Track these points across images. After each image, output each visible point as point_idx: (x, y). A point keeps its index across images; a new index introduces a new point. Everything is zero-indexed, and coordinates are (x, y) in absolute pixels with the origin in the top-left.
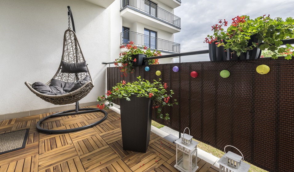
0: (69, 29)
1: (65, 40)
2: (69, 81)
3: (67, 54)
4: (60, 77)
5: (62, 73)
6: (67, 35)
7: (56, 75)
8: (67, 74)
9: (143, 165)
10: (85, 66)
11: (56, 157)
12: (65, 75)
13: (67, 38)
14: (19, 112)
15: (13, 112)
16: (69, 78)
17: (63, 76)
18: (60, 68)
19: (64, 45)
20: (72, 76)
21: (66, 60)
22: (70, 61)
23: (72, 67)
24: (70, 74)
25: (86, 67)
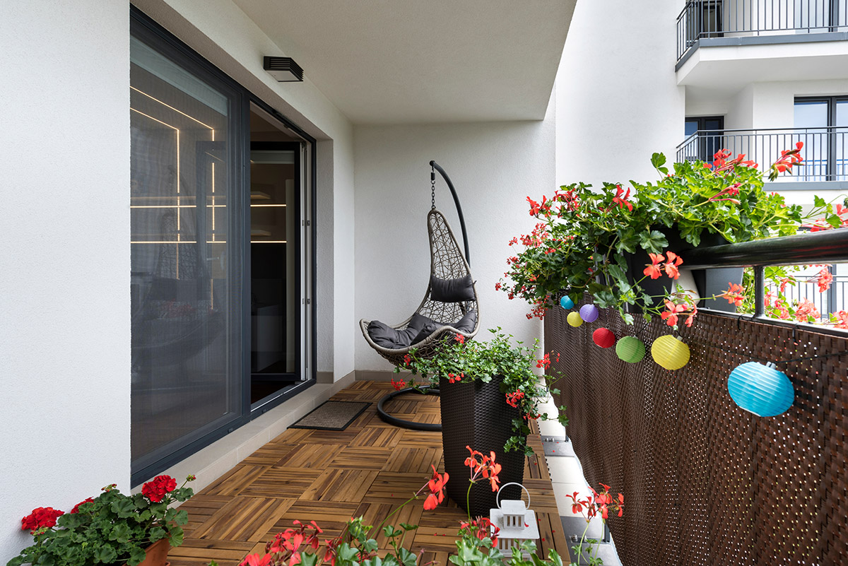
0: (433, 209)
1: (430, 232)
2: (444, 318)
3: (438, 260)
4: (429, 311)
5: (432, 302)
6: (433, 221)
7: (422, 306)
8: (441, 304)
9: (444, 535)
10: (468, 287)
11: (358, 458)
12: (437, 307)
13: (434, 228)
14: (379, 370)
15: (371, 370)
16: (445, 314)
17: (435, 308)
18: (429, 291)
19: (431, 243)
20: (449, 309)
21: (439, 274)
22: (446, 274)
23: (445, 288)
24: (446, 304)
25: (471, 289)
